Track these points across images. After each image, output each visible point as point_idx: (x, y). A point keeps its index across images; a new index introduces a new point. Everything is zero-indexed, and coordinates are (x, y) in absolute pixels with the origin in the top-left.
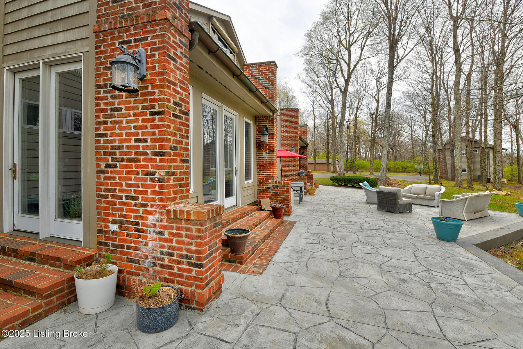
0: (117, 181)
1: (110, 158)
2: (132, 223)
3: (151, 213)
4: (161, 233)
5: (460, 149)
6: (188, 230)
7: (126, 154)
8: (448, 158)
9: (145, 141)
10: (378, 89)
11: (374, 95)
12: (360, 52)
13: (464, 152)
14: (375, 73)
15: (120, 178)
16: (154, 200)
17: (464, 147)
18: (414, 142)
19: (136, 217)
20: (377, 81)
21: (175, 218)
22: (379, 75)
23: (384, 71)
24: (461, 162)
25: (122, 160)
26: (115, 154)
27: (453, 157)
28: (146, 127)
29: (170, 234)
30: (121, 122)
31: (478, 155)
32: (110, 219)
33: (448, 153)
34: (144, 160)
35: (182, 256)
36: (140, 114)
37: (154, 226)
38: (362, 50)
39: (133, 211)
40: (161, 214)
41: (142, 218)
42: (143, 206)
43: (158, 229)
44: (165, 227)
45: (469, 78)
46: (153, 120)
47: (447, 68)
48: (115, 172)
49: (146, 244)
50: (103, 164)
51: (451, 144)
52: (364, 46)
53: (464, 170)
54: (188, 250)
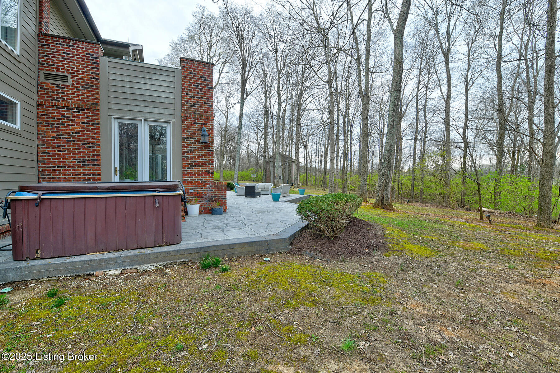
0: (193, 174)
1: (190, 165)
2: (200, 188)
3: (208, 184)
4: (212, 190)
5: (278, 162)
6: (221, 188)
7: (197, 164)
8: (272, 169)
9: (206, 160)
10: (227, 107)
11: (224, 112)
12: (218, 76)
13: (281, 164)
14: (224, 91)
15: (194, 173)
16: (209, 180)
17: (280, 161)
18: (249, 155)
19: (202, 186)
20: (226, 100)
21: (218, 185)
22: (228, 95)
23: (232, 92)
24: (279, 171)
25: (196, 166)
26: (192, 164)
27: (274, 167)
28: (206, 155)
29: (215, 190)
30: (195, 152)
31: (287, 166)
32: (190, 188)
33: (271, 164)
34: (205, 166)
35: (219, 197)
36: (203, 150)
37: (209, 188)
38: (220, 75)
39: (200, 184)
40: (212, 184)
41: (204, 186)
42: (205, 182)
43: (210, 189)
44: (213, 188)
45: (285, 111)
46: (209, 153)
47: (273, 101)
48: (192, 171)
49: (206, 195)
50: (186, 168)
51: (273, 157)
52: (222, 72)
53: (280, 178)
54: (221, 194)
